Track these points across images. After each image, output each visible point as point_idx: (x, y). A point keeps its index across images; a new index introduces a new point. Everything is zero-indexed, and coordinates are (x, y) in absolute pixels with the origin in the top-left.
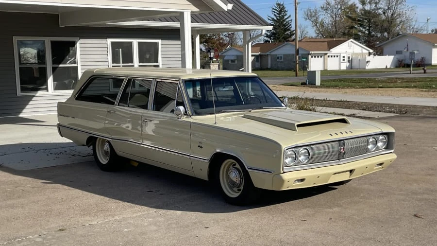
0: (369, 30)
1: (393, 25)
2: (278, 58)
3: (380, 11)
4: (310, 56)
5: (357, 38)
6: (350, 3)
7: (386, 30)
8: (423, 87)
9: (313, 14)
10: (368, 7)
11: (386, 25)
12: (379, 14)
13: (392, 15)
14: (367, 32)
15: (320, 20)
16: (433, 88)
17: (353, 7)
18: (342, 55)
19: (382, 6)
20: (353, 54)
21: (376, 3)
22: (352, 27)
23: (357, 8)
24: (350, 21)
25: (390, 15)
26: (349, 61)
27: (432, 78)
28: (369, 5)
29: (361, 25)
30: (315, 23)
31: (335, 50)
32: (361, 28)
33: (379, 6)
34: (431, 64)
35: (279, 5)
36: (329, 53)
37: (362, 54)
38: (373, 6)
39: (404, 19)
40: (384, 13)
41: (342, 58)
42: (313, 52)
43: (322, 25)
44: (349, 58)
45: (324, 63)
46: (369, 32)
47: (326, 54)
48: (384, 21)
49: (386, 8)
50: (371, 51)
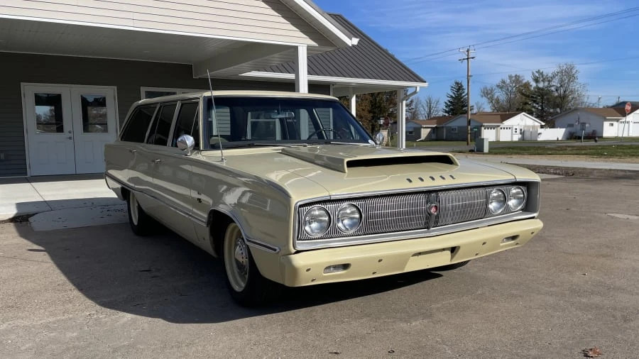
0: (542, 106)
1: (565, 100)
2: (453, 129)
3: (553, 88)
4: (483, 128)
5: (531, 113)
6: (524, 82)
7: (558, 106)
8: (593, 154)
9: (489, 92)
10: (541, 85)
11: (558, 101)
12: (552, 91)
13: (565, 92)
14: (540, 108)
15: (496, 97)
16: (605, 155)
17: (527, 85)
18: (514, 127)
19: (554, 84)
20: (525, 126)
21: (549, 81)
22: (526, 103)
23: (531, 86)
24: (524, 97)
25: (562, 91)
26: (521, 133)
27: (604, 146)
28: (542, 83)
29: (535, 101)
30: (491, 100)
31: (507, 123)
32: (535, 105)
33: (553, 83)
34: (602, 137)
35: (457, 83)
36: (502, 126)
37: (533, 127)
38: (546, 84)
39: (576, 95)
40: (557, 90)
41: (514, 130)
42: (486, 124)
43: (498, 101)
44: (521, 130)
45: (497, 135)
46: (542, 108)
47: (499, 126)
48: (556, 97)
49: (559, 85)
50: (543, 124)
